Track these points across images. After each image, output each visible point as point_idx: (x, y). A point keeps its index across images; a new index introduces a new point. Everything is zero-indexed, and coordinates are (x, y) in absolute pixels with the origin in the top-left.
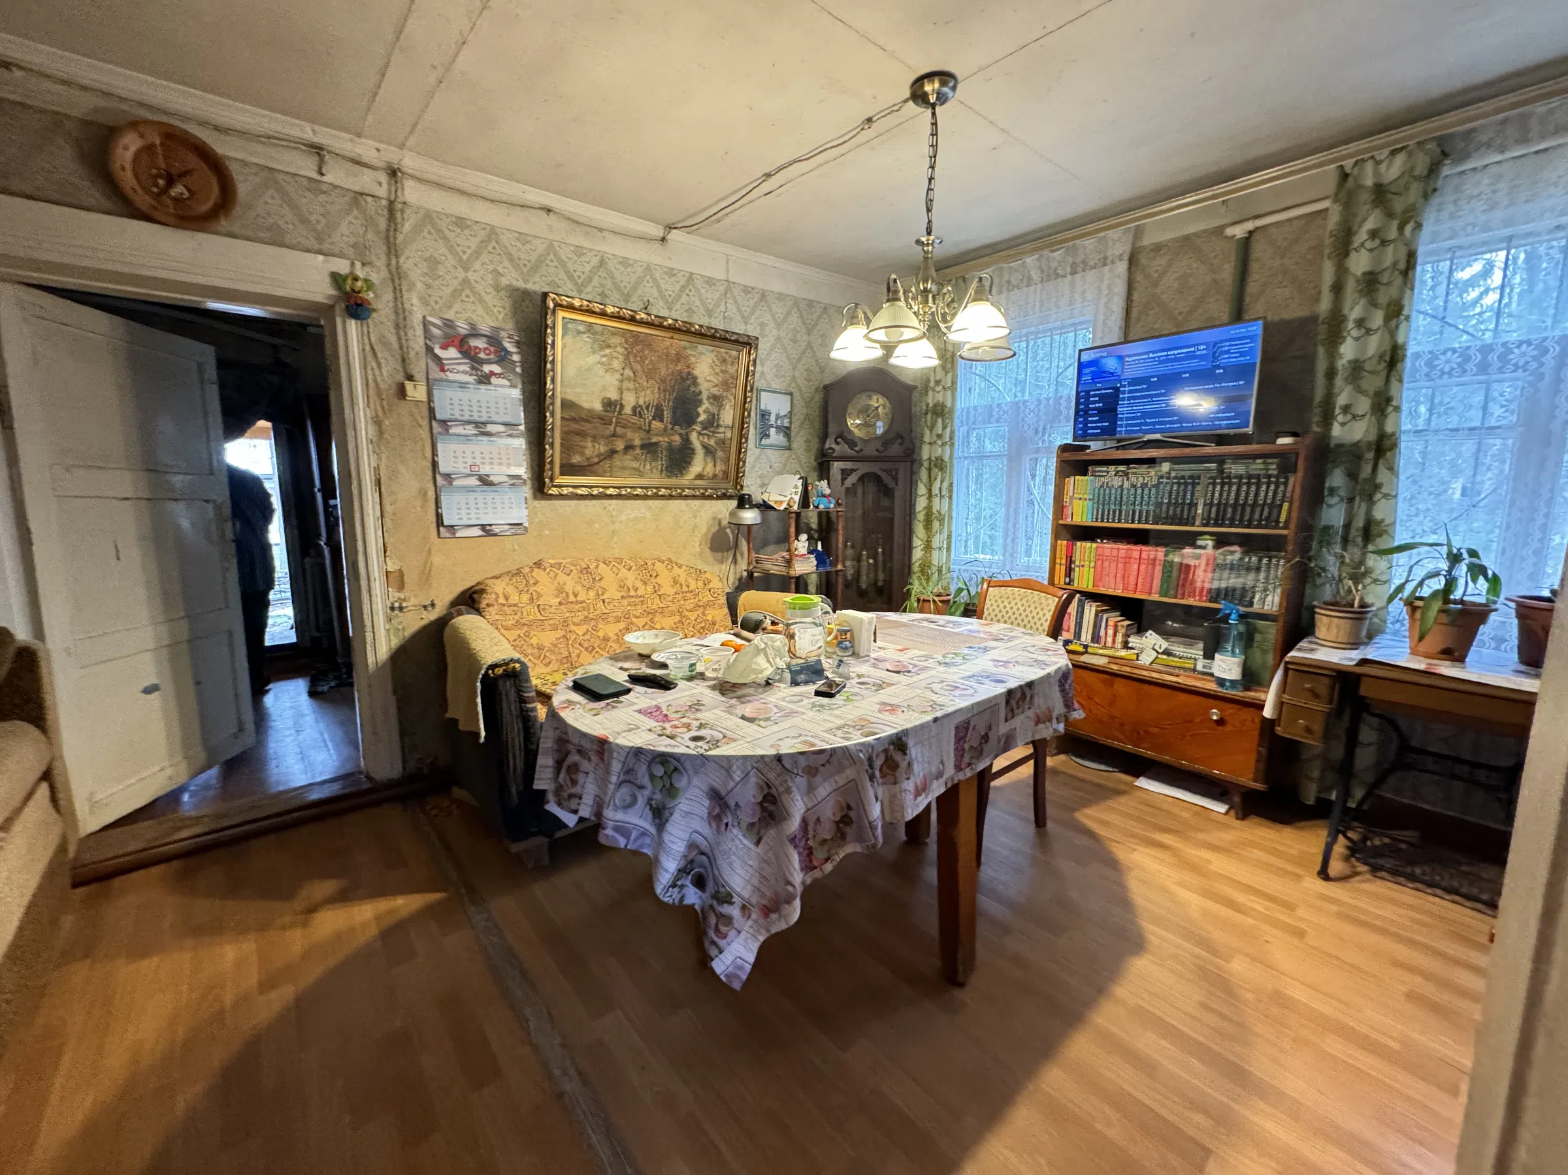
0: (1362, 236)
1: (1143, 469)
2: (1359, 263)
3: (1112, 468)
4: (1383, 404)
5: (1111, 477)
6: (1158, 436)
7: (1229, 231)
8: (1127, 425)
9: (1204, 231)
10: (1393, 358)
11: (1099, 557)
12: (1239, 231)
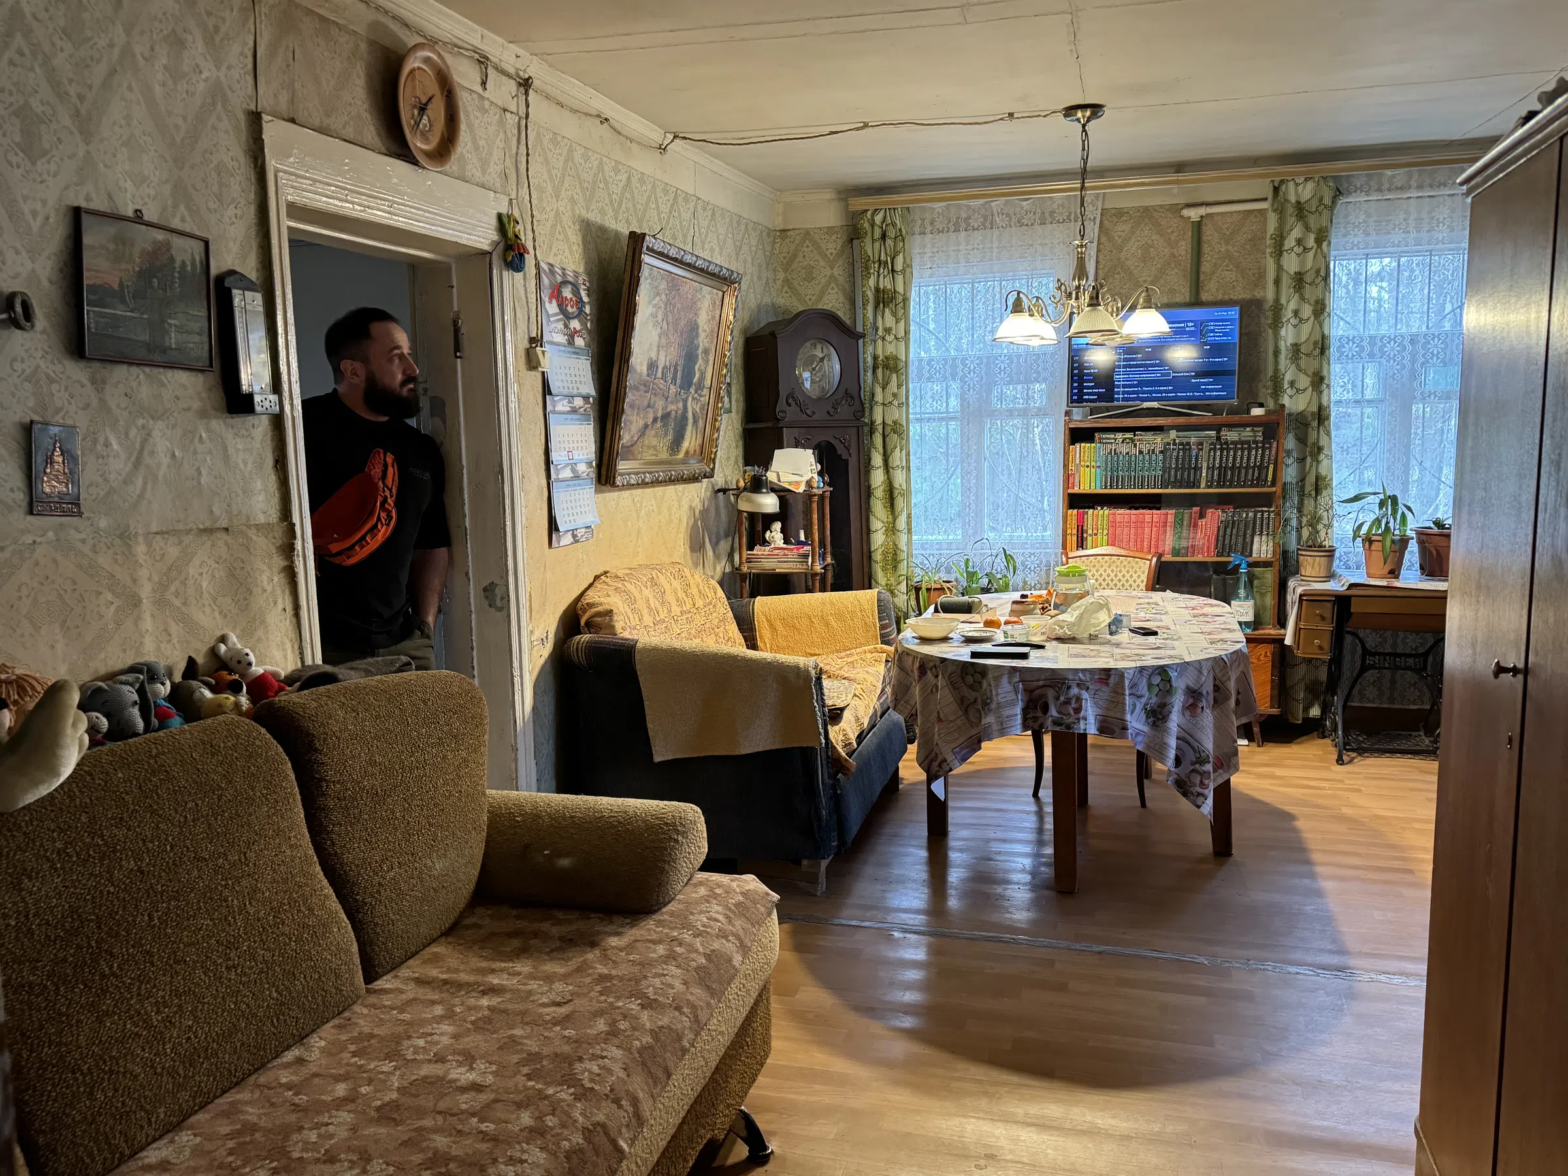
0: (1290, 242)
1: (1148, 436)
2: (1291, 263)
3: (1120, 436)
4: (1319, 381)
5: (1119, 443)
6: (1155, 405)
7: (1186, 212)
8: (1124, 393)
9: (1161, 206)
10: (1322, 346)
11: (1113, 524)
12: (1194, 214)
